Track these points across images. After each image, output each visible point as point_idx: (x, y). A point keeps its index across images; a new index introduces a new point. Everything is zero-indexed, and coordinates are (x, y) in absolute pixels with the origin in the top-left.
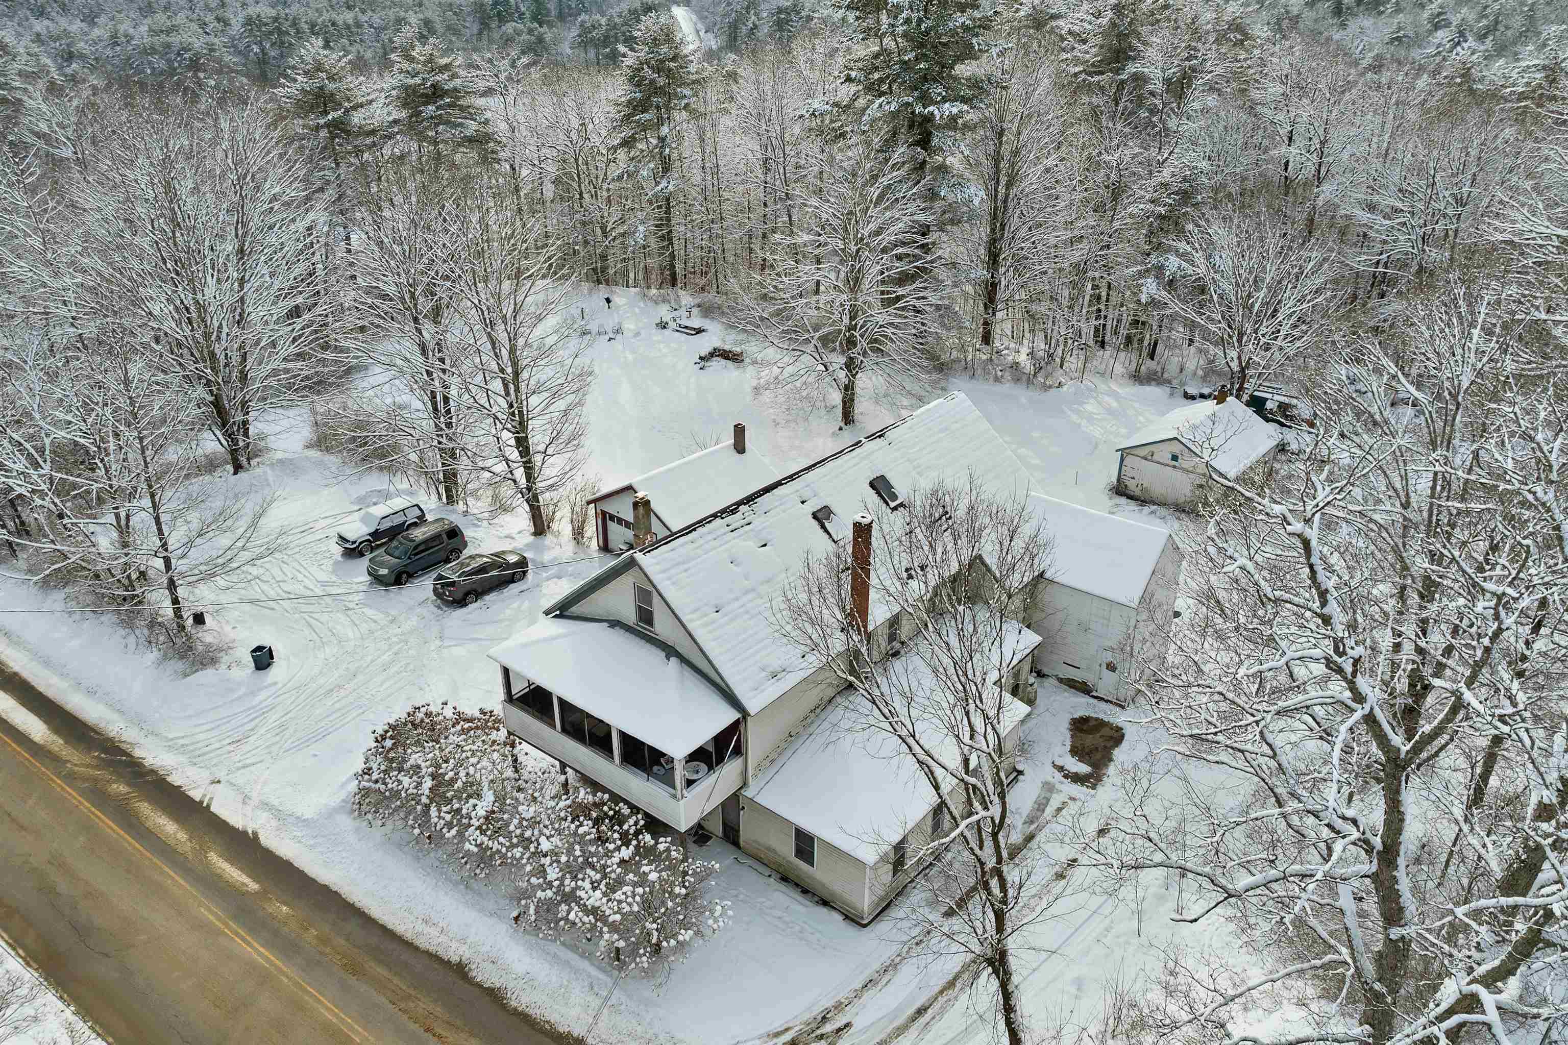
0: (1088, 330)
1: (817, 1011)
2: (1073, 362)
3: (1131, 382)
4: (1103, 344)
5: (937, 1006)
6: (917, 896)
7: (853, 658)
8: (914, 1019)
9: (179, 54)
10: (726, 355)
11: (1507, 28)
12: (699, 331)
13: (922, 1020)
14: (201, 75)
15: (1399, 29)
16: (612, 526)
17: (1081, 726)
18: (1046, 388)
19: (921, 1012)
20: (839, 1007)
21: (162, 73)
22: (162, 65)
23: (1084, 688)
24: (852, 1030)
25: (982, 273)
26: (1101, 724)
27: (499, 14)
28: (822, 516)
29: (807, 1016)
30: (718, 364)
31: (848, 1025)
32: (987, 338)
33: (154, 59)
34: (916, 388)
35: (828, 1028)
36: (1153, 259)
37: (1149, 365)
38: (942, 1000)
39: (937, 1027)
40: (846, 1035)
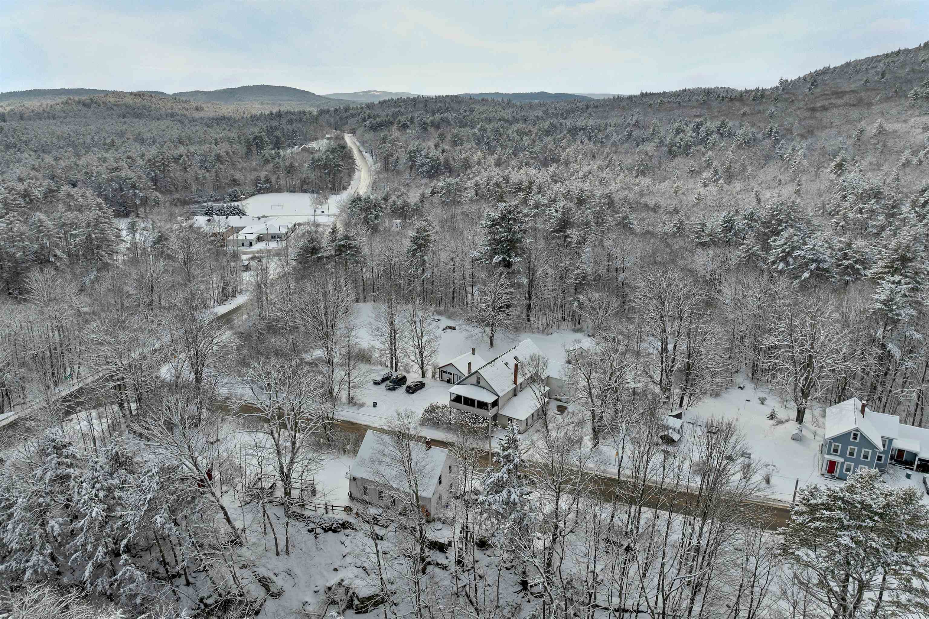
0: (560, 315)
2: (555, 326)
3: (572, 332)
4: (564, 320)
6: (530, 430)
7: (515, 390)
9: (125, 181)
10: (450, 328)
11: (735, 168)
12: (439, 320)
14: (137, 191)
15: (692, 167)
16: (444, 374)
17: (559, 407)
18: (548, 334)
21: (116, 190)
22: (116, 186)
23: (559, 400)
25: (526, 302)
26: (563, 406)
27: (257, 144)
28: (506, 364)
30: (449, 330)
32: (528, 320)
33: (113, 184)
34: (511, 337)
36: (577, 296)
37: (578, 326)
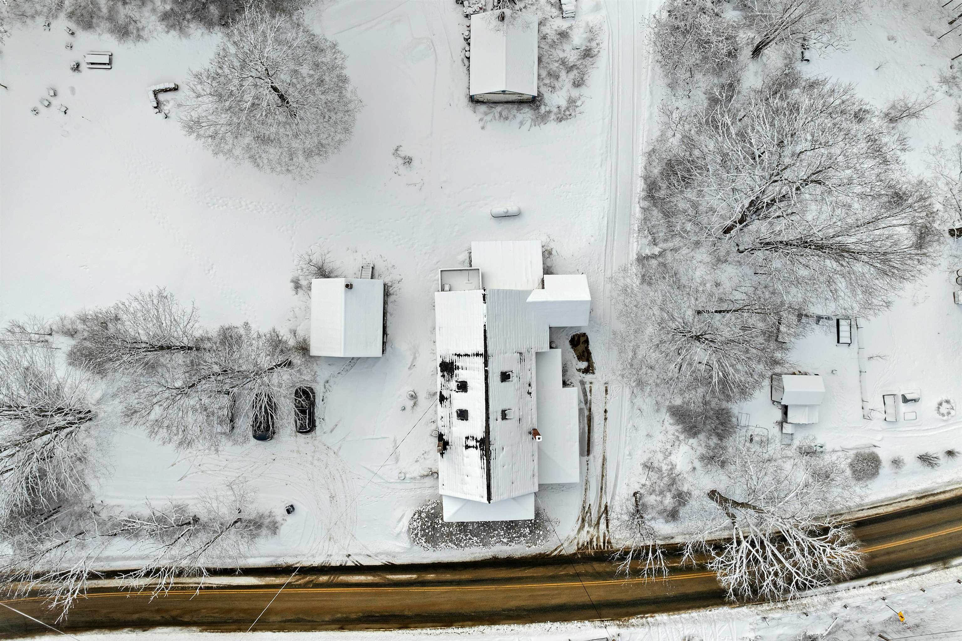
1: (581, 507)
5: (604, 484)
8: (601, 492)
13: (603, 491)
19: (601, 489)
20: (584, 502)
24: (592, 505)
29: (581, 510)
31: (590, 505)
35: (587, 509)
38: (604, 482)
39: (608, 490)
40: (591, 508)
